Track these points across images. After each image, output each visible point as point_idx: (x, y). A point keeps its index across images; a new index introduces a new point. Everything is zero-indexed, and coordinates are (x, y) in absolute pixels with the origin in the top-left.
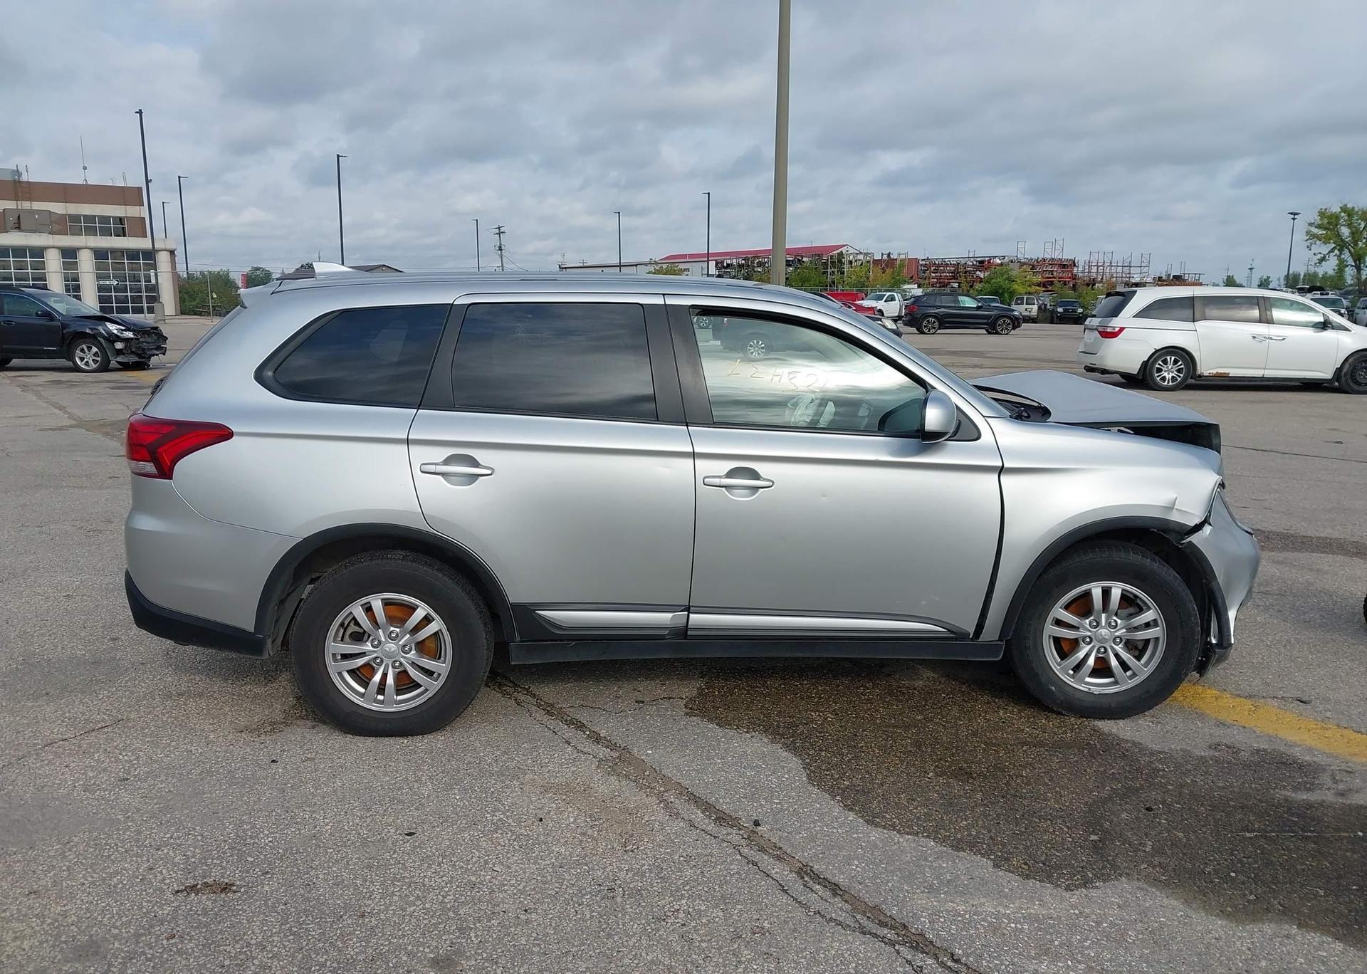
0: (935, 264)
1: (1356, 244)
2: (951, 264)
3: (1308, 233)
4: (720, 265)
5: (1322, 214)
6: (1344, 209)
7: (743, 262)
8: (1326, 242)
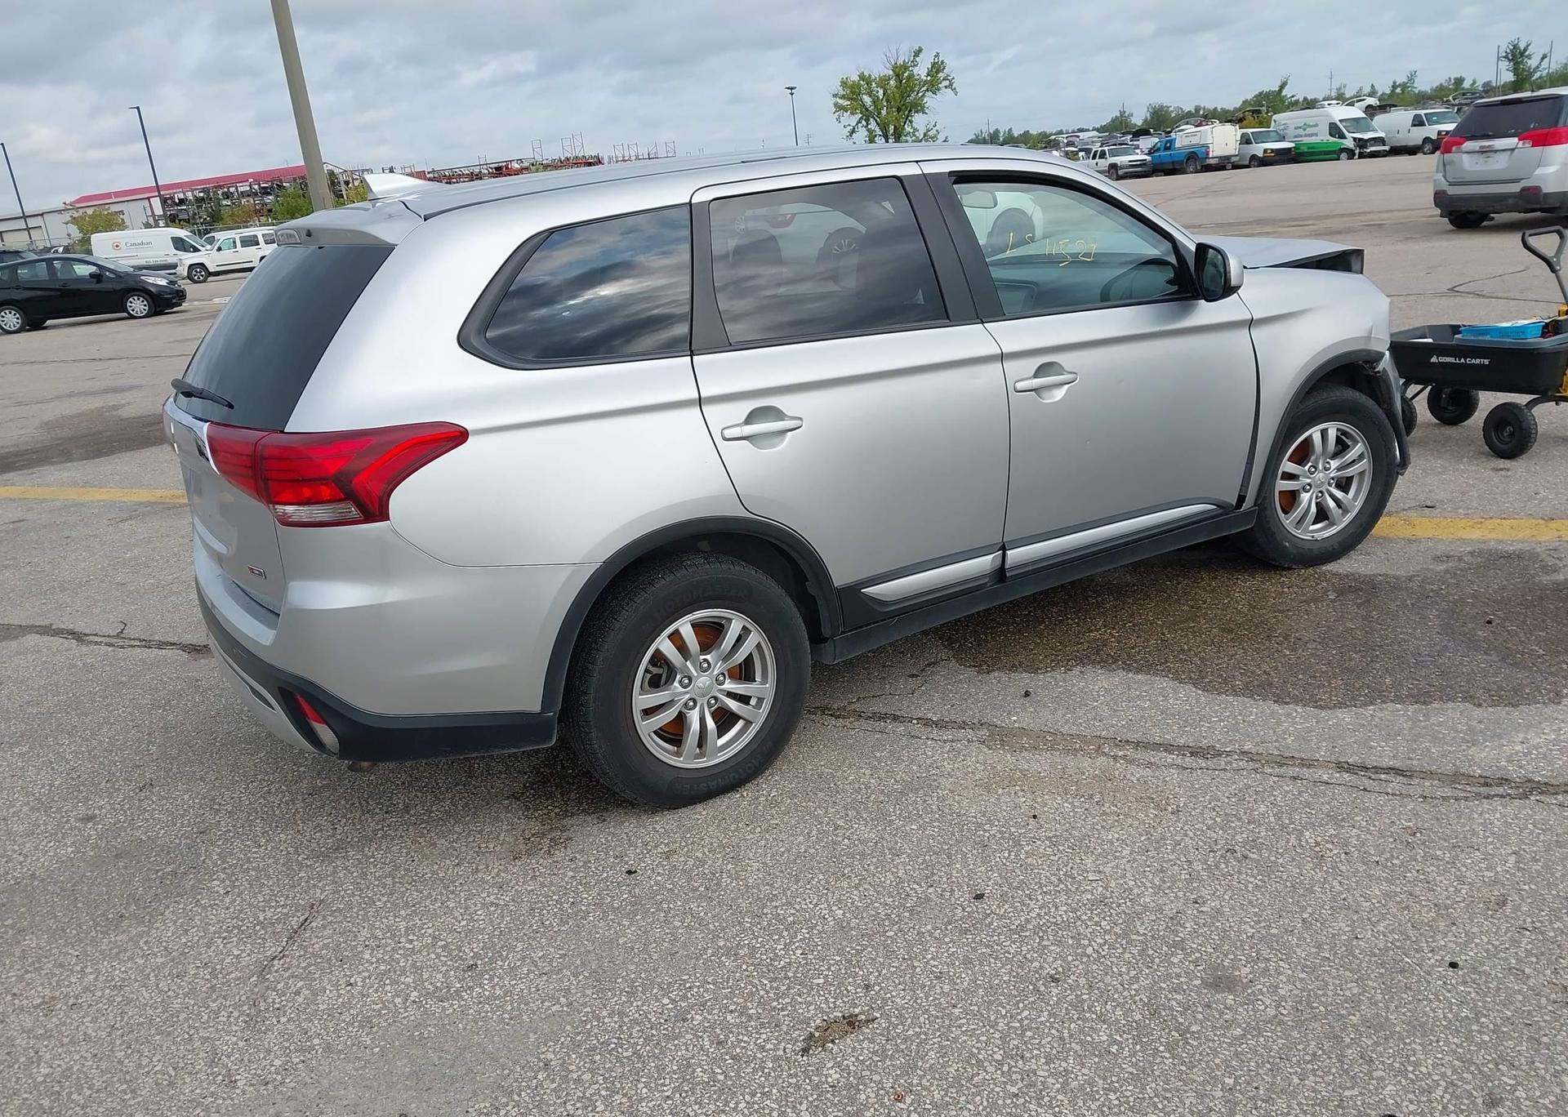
0: (445, 176)
1: (880, 113)
2: (463, 174)
3: (836, 105)
4: (169, 202)
5: (844, 84)
6: (862, 77)
7: (202, 195)
8: (852, 113)
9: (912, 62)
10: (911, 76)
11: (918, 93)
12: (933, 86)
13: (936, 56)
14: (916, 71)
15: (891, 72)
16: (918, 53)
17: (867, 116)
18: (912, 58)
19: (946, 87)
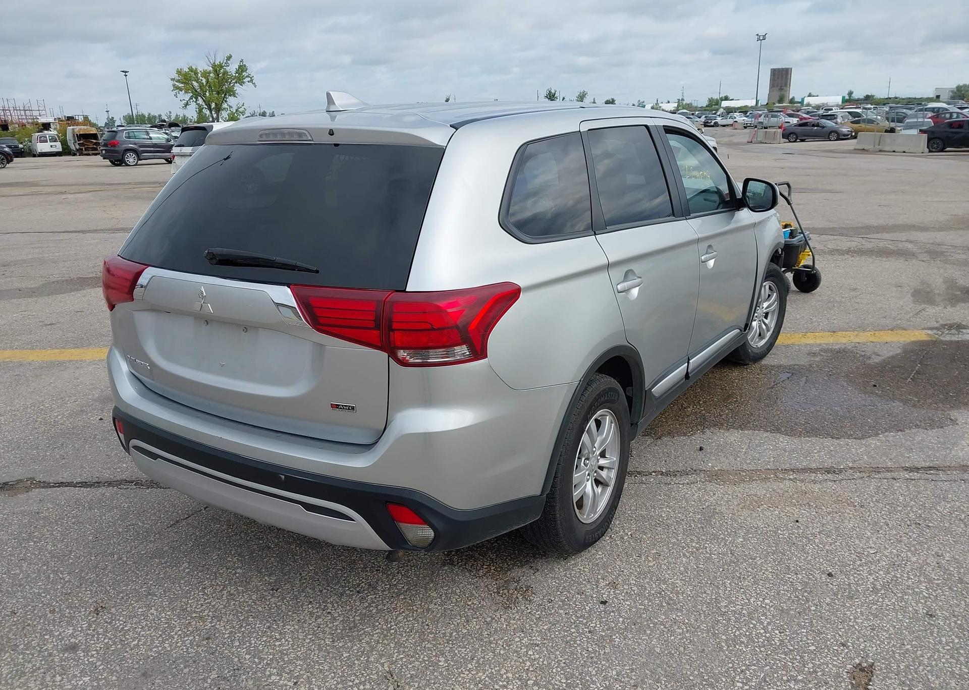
1: (205, 94)
3: (174, 85)
5: (179, 72)
6: (191, 69)
8: (186, 92)
9: (225, 63)
10: (225, 73)
11: (230, 84)
12: (240, 80)
13: (241, 61)
14: (228, 69)
15: (211, 69)
16: (229, 58)
17: (196, 95)
18: (225, 61)
19: (249, 82)
